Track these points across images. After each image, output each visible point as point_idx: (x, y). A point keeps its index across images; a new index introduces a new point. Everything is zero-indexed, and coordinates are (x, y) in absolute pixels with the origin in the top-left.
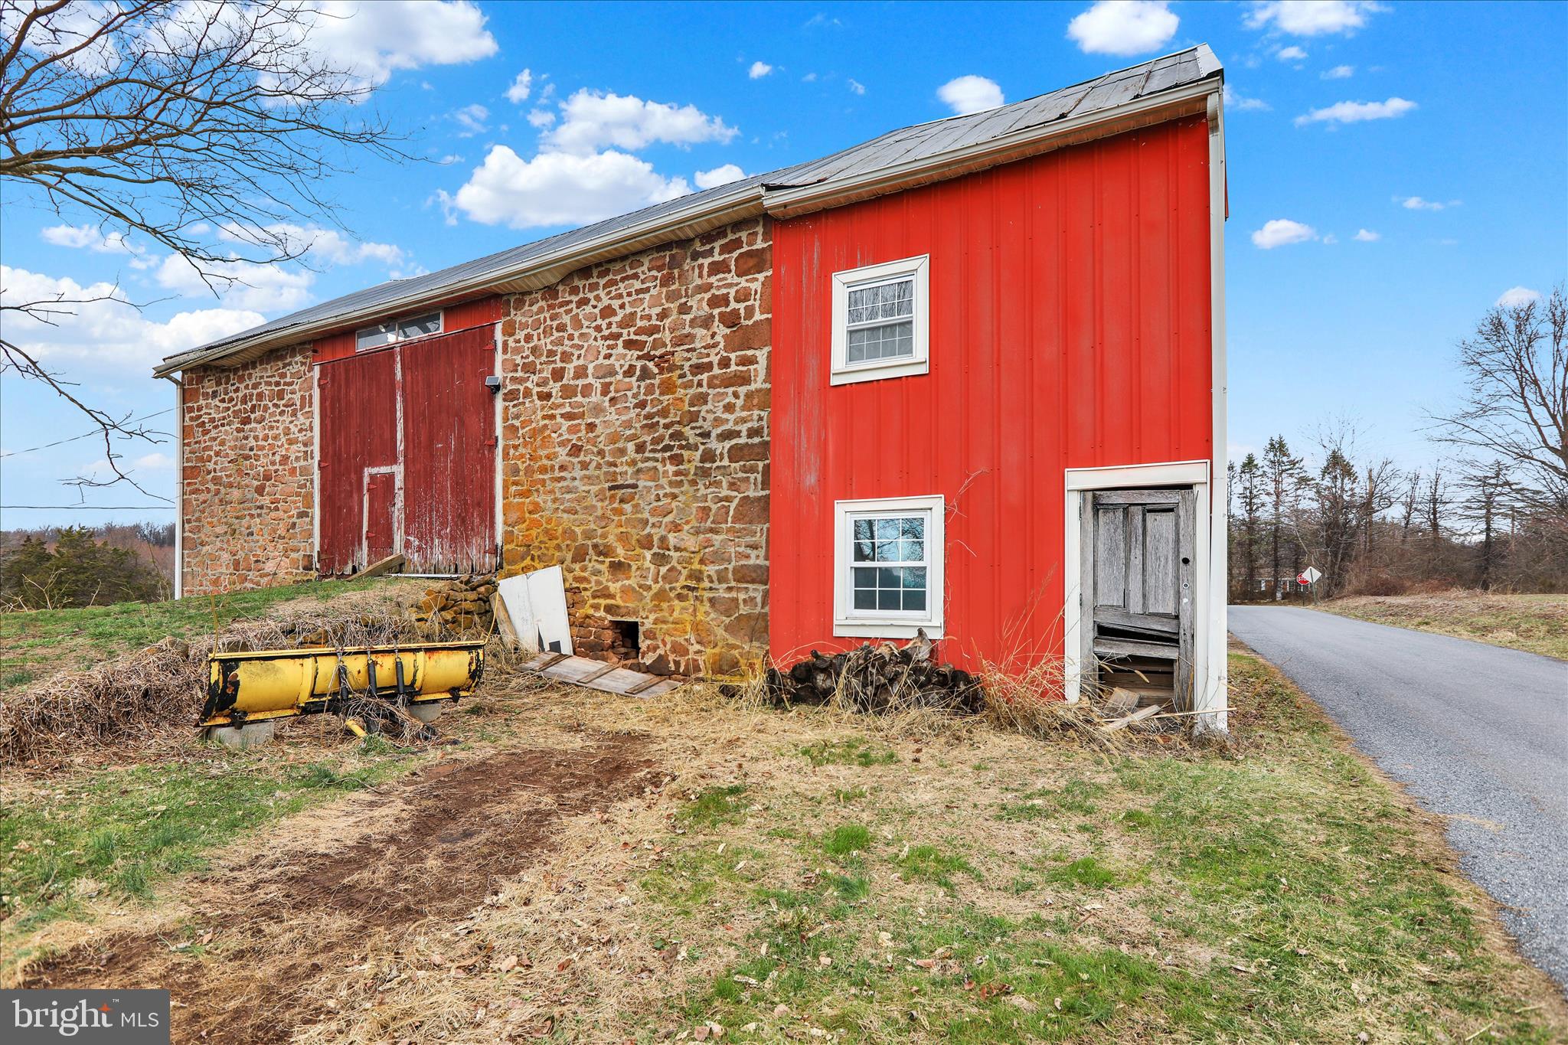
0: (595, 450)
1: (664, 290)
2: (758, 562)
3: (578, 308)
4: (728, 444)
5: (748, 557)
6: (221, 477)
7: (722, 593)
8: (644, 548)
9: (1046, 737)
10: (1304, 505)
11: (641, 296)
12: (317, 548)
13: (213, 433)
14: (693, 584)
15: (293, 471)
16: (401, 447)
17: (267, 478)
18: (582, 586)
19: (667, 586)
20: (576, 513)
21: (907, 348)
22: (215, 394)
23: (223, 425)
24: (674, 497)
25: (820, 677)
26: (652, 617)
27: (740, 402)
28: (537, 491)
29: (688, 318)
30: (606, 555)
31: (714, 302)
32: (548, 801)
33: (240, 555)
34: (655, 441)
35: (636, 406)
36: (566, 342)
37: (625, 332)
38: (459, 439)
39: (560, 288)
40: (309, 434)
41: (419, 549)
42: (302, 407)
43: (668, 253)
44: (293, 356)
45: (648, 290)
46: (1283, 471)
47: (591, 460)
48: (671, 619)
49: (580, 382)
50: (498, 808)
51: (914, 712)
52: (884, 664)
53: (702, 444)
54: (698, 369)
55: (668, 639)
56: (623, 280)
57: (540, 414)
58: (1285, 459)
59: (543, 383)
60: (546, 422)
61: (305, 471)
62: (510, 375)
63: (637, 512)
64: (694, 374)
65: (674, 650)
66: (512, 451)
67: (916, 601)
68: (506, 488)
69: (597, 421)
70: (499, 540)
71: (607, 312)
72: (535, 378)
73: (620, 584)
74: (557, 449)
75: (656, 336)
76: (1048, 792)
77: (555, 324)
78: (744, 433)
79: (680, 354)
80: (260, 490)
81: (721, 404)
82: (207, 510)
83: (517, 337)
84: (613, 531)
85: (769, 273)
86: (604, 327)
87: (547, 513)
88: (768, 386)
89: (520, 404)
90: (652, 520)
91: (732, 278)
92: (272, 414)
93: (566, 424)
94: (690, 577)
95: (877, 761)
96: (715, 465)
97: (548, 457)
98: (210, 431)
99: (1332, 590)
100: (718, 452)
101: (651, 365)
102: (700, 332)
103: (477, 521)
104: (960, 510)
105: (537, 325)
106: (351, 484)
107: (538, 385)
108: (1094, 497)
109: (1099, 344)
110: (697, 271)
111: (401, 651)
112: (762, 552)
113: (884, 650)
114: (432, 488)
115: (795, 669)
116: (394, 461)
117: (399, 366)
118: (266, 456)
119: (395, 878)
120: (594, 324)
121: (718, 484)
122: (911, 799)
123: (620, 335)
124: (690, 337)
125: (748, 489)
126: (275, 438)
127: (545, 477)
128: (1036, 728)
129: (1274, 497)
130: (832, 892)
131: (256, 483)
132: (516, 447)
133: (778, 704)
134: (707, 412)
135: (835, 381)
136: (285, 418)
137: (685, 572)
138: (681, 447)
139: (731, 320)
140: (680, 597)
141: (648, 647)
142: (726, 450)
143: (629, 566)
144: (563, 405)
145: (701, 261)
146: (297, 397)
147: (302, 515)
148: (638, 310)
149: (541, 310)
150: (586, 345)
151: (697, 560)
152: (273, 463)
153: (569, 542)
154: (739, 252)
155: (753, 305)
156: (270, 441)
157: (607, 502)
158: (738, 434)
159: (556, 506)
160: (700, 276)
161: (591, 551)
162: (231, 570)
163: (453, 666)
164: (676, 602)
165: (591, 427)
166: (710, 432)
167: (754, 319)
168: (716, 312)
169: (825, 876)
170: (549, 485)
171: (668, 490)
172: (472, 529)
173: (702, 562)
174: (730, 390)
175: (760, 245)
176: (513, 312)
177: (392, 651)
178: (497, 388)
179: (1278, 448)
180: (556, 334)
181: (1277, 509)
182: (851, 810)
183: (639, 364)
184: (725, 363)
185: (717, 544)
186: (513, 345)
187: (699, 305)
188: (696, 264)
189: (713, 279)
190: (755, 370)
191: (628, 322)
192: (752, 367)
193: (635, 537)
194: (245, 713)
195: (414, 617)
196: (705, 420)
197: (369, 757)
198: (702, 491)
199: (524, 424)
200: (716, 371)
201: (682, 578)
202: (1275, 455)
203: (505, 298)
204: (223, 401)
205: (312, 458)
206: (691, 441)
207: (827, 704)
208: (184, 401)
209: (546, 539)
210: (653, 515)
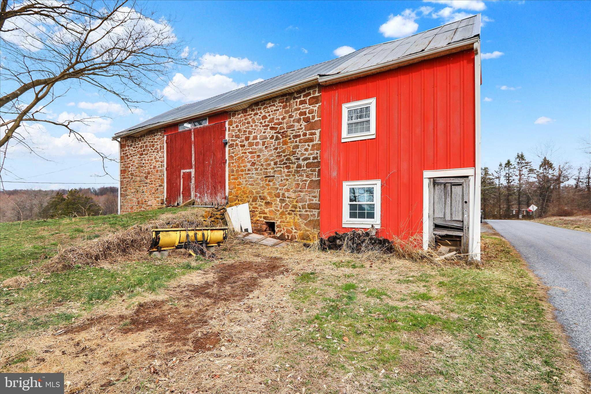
0: (260, 164)
1: (284, 110)
2: (316, 202)
3: (254, 116)
4: (306, 162)
5: (313, 200)
6: (133, 173)
7: (303, 212)
8: (276, 197)
9: (416, 260)
10: (532, 180)
11: (276, 112)
12: (165, 197)
13: (131, 159)
14: (294, 209)
15: (157, 171)
16: (193, 163)
17: (149, 173)
18: (255, 210)
19: (285, 210)
20: (253, 185)
21: (368, 129)
22: (131, 146)
23: (134, 156)
24: (287, 180)
25: (338, 241)
26: (280, 220)
27: (310, 148)
28: (240, 178)
29: (292, 119)
30: (264, 200)
31: (301, 114)
32: (255, 275)
33: (140, 199)
34: (281, 161)
35: (274, 149)
36: (250, 127)
37: (270, 124)
38: (213, 161)
39: (248, 109)
40: (163, 159)
41: (200, 197)
42: (160, 150)
43: (285, 97)
44: (157, 133)
45: (278, 110)
46: (523, 166)
47: (259, 167)
48: (286, 221)
49: (255, 141)
50: (241, 276)
51: (370, 252)
52: (360, 237)
53: (297, 162)
54: (296, 136)
55: (285, 228)
56: (270, 106)
57: (241, 152)
58: (524, 162)
59: (242, 141)
60: (243, 154)
61: (161, 171)
62: (231, 139)
63: (274, 185)
64: (294, 138)
65: (287, 232)
66: (231, 164)
67: (371, 216)
68: (229, 177)
69: (261, 154)
70: (227, 194)
71: (264, 117)
72: (239, 140)
73: (268, 209)
74: (247, 164)
75: (281, 125)
76: (414, 276)
77: (246, 121)
78: (311, 158)
79: (289, 132)
80: (146, 178)
81: (304, 148)
82: (129, 184)
83: (233, 126)
84: (266, 191)
85: (320, 104)
86: (263, 122)
87: (243, 185)
88: (320, 142)
89: (234, 148)
90: (279, 188)
91: (307, 106)
92: (150, 152)
93: (250, 155)
94: (292, 207)
95: (358, 267)
96: (301, 169)
97: (244, 166)
98: (129, 158)
99: (541, 214)
100: (302, 165)
101: (279, 135)
102: (296, 124)
103: (219, 188)
104: (387, 184)
105: (240, 122)
106: (177, 175)
107: (240, 142)
108: (434, 180)
109: (435, 128)
110: (295, 103)
111: (204, 230)
112: (317, 199)
113: (360, 232)
114: (204, 177)
115: (329, 238)
116: (191, 168)
117: (193, 136)
118: (148, 166)
119: (219, 291)
120: (260, 122)
121: (302, 176)
122: (369, 278)
123: (269, 125)
124: (293, 126)
125: (313, 178)
126: (151, 160)
127: (243, 173)
128: (412, 258)
129: (519, 177)
130: (345, 299)
131: (145, 175)
132: (233, 163)
133: (324, 249)
134: (299, 151)
135: (343, 141)
136: (155, 153)
137: (291, 205)
138: (290, 163)
139: (307, 120)
140: (289, 214)
141: (278, 231)
142: (305, 164)
143: (272, 203)
144: (249, 149)
145: (296, 100)
146: (159, 147)
147: (160, 186)
148: (275, 117)
149: (241, 117)
150: (257, 128)
151: (295, 201)
152: (151, 168)
153: (251, 195)
154: (310, 97)
155: (315, 115)
156: (150, 161)
157: (264, 182)
158: (309, 159)
159: (246, 183)
160: (296, 105)
161: (258, 198)
162: (137, 204)
163: (218, 235)
164: (288, 215)
165: (259, 156)
166: (299, 158)
167: (315, 120)
168: (302, 117)
169: (343, 295)
170: (244, 176)
171: (285, 178)
172: (218, 191)
173: (297, 202)
174: (307, 144)
175: (317, 94)
176: (232, 118)
177: (201, 230)
178: (227, 143)
179: (521, 157)
180: (247, 125)
181: (520, 182)
182: (350, 280)
183: (275, 135)
184: (305, 135)
185: (302, 196)
186: (232, 129)
187: (296, 115)
188: (295, 101)
189: (301, 106)
190: (315, 137)
191: (271, 121)
192: (314, 136)
193: (274, 193)
194: (161, 248)
195: (203, 220)
196: (298, 154)
197: (198, 262)
198: (297, 178)
199: (235, 155)
200: (302, 137)
201: (290, 207)
202: (519, 160)
203: (229, 113)
204: (134, 148)
205: (164, 167)
206: (293, 161)
207: (340, 250)
208: (121, 148)
209: (243, 194)
210: (280, 186)
